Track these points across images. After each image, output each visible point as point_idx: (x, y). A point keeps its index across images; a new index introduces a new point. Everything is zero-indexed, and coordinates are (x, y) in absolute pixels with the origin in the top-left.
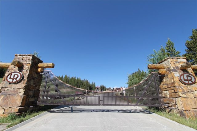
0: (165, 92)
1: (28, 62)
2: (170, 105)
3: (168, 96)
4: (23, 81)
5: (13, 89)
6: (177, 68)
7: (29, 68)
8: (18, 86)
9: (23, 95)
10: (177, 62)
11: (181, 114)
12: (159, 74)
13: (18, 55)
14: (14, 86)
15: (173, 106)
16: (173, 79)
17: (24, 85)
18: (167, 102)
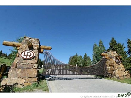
0: (108, 68)
1: (36, 44)
2: (111, 74)
3: (109, 70)
4: (35, 58)
5: (27, 64)
6: (114, 56)
7: (38, 49)
8: (32, 61)
9: (37, 68)
10: (113, 53)
11: (118, 78)
12: (106, 58)
13: (27, 37)
14: (28, 61)
15: (113, 74)
16: (113, 61)
17: (36, 61)
18: (109, 73)
